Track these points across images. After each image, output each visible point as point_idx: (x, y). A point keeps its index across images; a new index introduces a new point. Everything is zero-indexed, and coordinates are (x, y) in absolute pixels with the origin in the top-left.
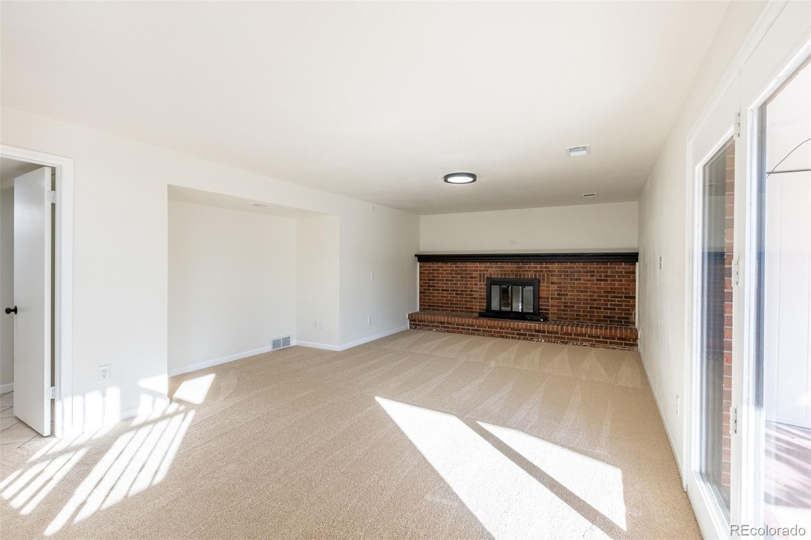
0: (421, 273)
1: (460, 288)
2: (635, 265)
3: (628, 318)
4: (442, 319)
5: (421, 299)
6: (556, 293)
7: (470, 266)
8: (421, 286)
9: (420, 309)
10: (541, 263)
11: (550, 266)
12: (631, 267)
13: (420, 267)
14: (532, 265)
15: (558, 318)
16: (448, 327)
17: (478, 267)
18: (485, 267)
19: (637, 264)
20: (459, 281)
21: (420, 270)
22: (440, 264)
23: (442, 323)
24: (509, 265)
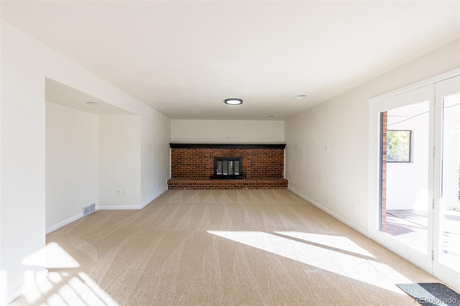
0: (172, 155)
1: (198, 163)
2: (284, 150)
3: (281, 174)
4: (191, 182)
5: (172, 171)
6: (250, 164)
7: (204, 150)
8: (172, 163)
9: (172, 177)
10: (243, 149)
11: (247, 150)
12: (282, 150)
13: (172, 151)
14: (239, 150)
15: (251, 176)
16: (194, 186)
17: (209, 151)
18: (213, 151)
19: (285, 149)
20: (197, 159)
21: (172, 153)
22: (185, 149)
23: (190, 184)
24: (227, 150)
